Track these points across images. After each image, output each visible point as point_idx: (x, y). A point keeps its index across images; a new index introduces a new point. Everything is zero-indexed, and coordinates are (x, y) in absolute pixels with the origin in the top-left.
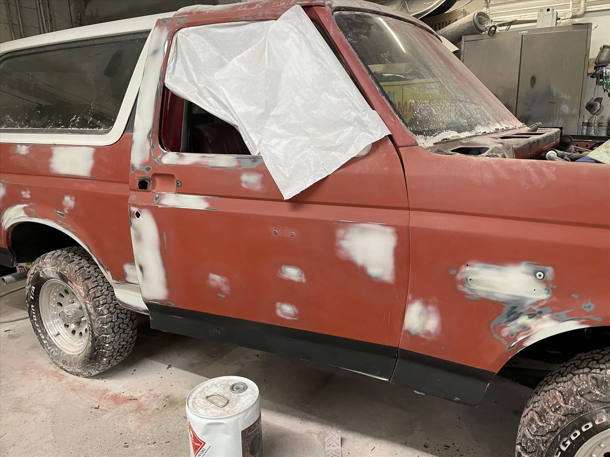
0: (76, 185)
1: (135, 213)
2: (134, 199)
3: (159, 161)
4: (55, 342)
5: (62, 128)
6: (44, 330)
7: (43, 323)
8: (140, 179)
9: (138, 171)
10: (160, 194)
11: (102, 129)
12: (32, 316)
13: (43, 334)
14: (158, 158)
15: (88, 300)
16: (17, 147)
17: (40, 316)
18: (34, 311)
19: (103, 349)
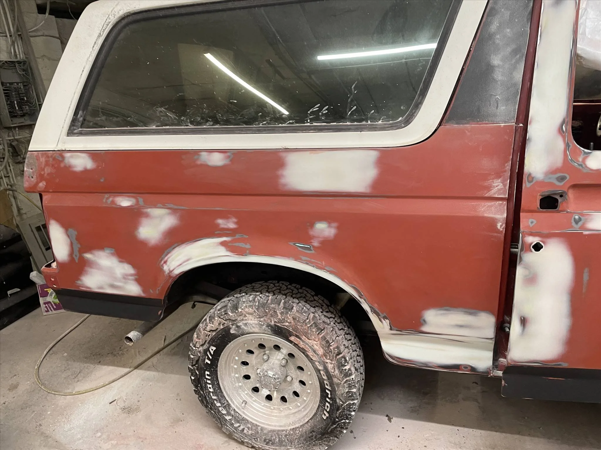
0: (340, 206)
1: (532, 245)
2: (531, 225)
3: (581, 165)
4: (244, 416)
5: (290, 123)
6: (225, 402)
7: (222, 392)
8: (543, 194)
9: (541, 183)
10: (582, 215)
11: (380, 122)
12: (206, 385)
13: (225, 407)
14: (579, 161)
15: (329, 359)
16: (199, 155)
17: (218, 384)
18: (209, 380)
19: (347, 418)
